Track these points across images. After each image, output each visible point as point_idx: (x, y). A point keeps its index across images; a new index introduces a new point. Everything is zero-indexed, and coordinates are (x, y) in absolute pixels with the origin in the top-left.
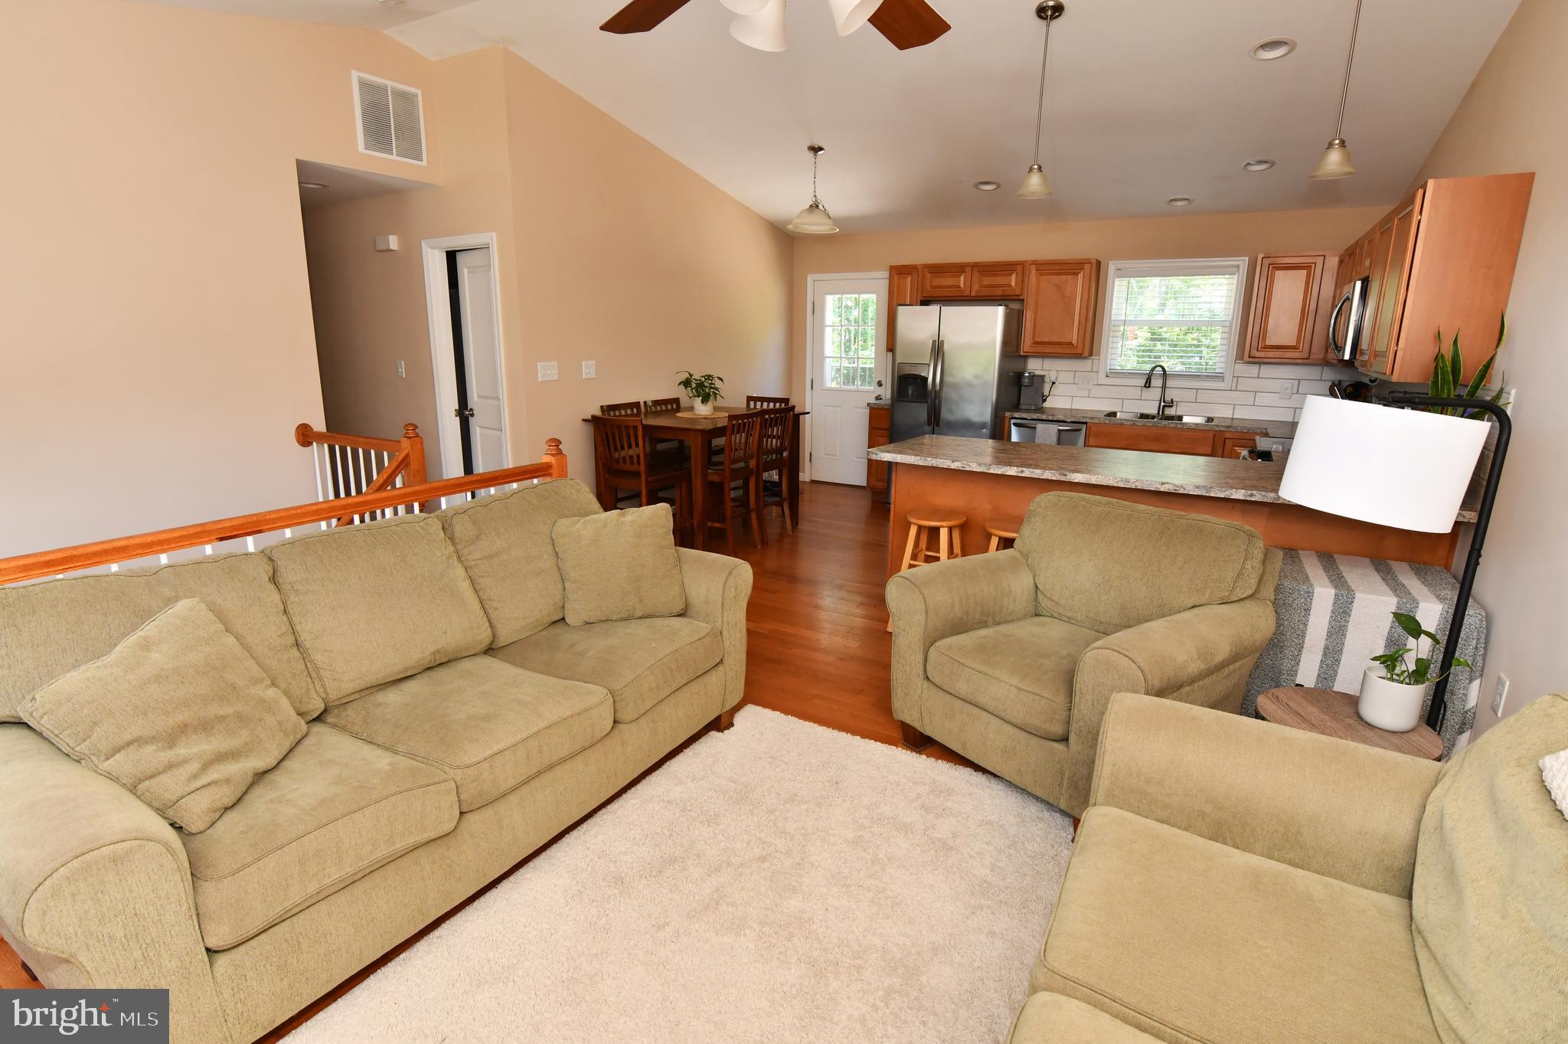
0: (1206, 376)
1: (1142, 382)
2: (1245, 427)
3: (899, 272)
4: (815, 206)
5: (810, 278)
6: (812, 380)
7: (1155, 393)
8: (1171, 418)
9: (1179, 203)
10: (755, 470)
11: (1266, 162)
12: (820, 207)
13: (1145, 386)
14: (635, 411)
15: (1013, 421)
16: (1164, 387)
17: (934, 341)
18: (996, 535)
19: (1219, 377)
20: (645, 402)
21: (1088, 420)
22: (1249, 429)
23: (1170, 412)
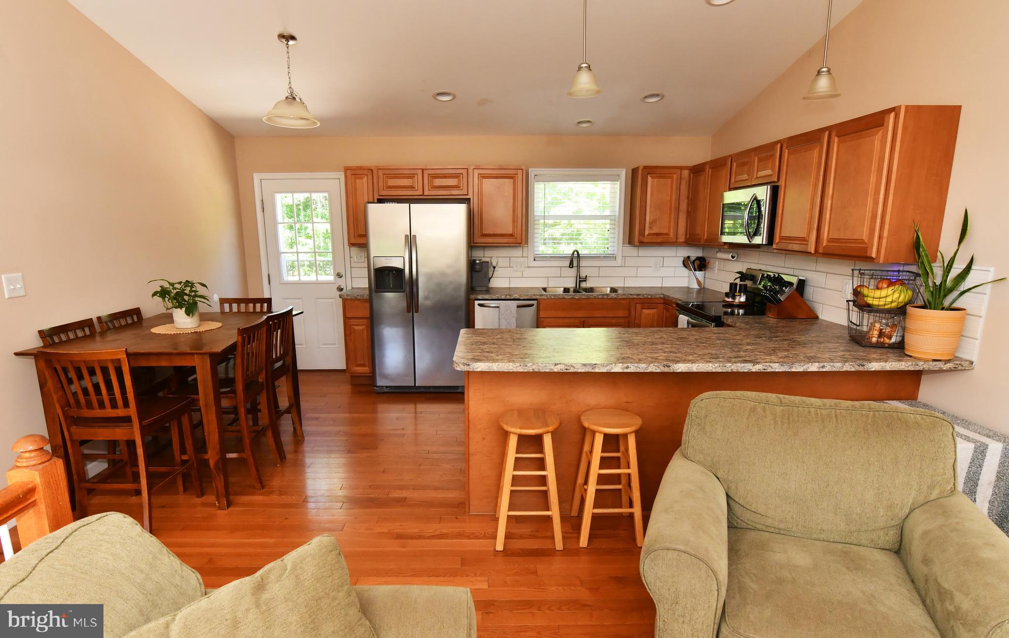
0: (604, 257)
1: (567, 263)
2: (649, 295)
3: (353, 174)
4: (292, 98)
5: (257, 177)
6: (269, 275)
7: (573, 272)
8: (586, 290)
9: (585, 125)
10: (265, 383)
11: (658, 95)
12: (298, 99)
13: (570, 267)
14: (87, 330)
15: (477, 302)
16: (578, 267)
17: (406, 236)
18: (600, 432)
19: (613, 257)
20: (99, 318)
21: (538, 297)
22: (652, 296)
23: (584, 285)
